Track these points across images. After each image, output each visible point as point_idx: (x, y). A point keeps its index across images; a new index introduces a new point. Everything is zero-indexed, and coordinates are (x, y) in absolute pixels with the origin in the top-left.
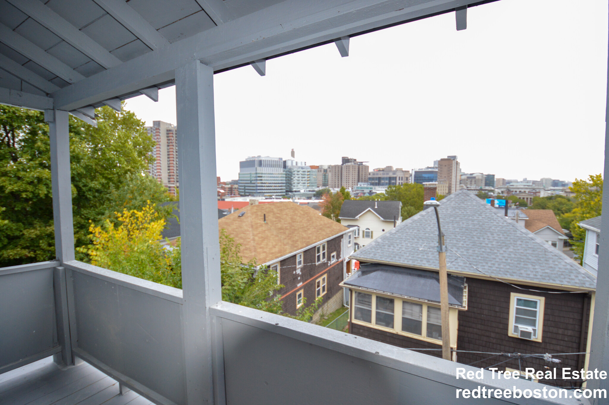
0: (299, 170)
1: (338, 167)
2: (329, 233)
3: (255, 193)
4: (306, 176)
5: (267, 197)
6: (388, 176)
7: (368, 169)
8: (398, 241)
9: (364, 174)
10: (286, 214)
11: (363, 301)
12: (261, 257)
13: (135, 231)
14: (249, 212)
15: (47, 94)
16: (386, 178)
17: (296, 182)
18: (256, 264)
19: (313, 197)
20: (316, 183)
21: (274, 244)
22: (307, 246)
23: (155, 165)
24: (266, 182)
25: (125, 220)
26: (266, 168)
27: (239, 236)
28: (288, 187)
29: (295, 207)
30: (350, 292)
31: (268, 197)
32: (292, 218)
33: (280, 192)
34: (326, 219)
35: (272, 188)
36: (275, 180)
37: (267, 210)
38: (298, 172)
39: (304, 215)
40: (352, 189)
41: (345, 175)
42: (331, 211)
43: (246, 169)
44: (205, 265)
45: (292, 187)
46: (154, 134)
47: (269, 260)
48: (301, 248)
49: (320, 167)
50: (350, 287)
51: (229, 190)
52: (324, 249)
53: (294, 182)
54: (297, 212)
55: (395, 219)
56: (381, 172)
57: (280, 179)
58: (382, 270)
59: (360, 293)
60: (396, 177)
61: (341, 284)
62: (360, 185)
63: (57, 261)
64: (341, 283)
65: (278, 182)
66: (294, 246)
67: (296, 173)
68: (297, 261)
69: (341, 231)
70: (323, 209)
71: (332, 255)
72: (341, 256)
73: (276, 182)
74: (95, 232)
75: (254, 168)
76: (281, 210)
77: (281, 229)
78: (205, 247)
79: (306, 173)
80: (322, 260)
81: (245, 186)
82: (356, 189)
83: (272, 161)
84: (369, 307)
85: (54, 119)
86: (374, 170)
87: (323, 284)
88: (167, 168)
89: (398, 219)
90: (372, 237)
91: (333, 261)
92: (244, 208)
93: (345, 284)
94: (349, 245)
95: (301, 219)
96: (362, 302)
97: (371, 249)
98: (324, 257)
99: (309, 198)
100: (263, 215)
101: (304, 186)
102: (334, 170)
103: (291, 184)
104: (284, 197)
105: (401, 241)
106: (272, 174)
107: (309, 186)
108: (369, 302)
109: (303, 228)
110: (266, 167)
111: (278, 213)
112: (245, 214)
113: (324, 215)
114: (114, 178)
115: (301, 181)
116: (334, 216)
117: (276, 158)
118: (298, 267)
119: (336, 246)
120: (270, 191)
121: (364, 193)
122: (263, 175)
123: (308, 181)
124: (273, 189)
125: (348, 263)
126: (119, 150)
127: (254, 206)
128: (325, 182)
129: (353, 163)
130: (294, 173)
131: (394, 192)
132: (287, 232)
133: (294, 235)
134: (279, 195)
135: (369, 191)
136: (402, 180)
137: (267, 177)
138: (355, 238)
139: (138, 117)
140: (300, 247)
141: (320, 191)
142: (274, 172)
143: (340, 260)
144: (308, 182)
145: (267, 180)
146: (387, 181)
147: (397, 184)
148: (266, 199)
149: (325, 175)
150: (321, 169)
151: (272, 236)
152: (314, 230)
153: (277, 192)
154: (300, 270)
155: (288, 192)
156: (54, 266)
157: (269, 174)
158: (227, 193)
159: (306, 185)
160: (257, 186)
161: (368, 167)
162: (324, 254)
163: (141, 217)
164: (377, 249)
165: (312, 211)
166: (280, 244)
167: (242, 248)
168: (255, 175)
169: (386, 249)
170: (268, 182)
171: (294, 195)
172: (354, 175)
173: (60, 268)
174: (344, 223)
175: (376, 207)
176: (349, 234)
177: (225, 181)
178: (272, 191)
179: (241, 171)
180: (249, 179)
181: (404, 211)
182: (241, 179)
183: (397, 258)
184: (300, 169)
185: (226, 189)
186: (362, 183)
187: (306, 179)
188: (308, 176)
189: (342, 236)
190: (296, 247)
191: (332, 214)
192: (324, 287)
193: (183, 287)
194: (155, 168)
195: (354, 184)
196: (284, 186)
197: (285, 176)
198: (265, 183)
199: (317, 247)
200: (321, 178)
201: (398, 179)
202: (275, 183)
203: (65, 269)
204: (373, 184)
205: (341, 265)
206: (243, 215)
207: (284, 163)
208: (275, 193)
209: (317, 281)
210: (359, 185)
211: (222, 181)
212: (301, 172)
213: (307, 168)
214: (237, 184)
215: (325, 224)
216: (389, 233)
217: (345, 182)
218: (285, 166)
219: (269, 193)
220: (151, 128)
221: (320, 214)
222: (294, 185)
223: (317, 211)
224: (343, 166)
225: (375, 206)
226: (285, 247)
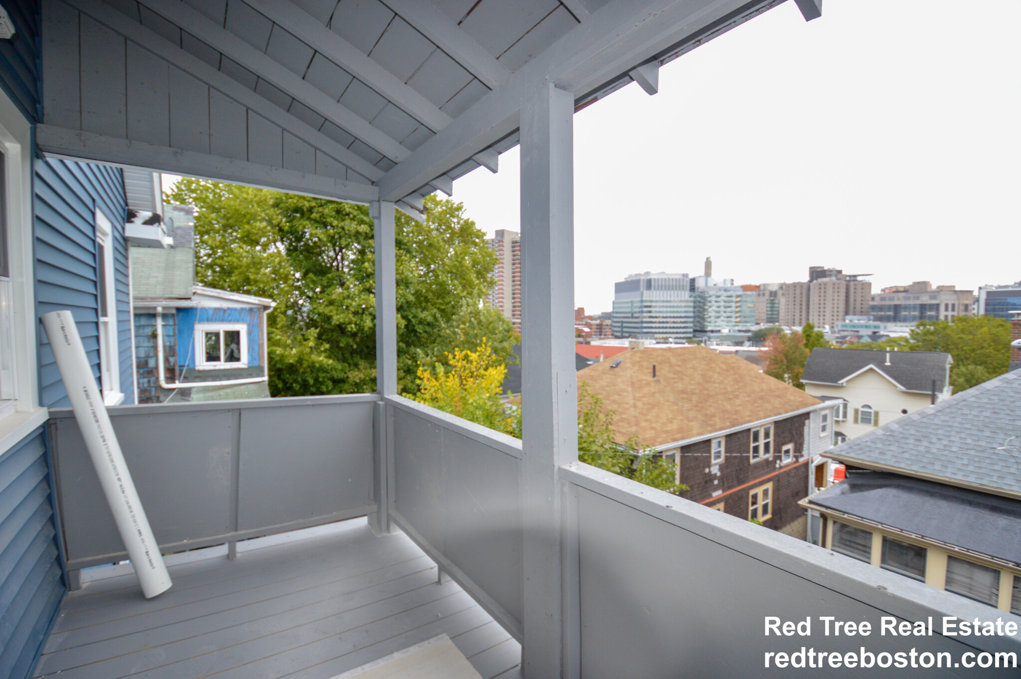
0: (719, 293)
1: (802, 286)
2: (778, 406)
3: (638, 333)
4: (733, 305)
5: (658, 341)
6: (919, 302)
7: (870, 289)
8: (940, 432)
9: (859, 299)
10: (694, 368)
11: (850, 541)
12: (647, 436)
13: (468, 379)
14: (628, 360)
15: (373, 183)
16: (914, 307)
17: (713, 314)
18: (637, 446)
19: (746, 342)
20: (753, 316)
21: (670, 416)
22: (734, 426)
23: (497, 292)
24: (657, 315)
25: (456, 363)
26: (658, 292)
27: (612, 398)
28: (698, 324)
29: (712, 357)
30: (821, 520)
31: (662, 341)
32: (703, 376)
33: (684, 333)
34: (772, 381)
35: (668, 325)
36: (674, 312)
37: (659, 359)
38: (719, 297)
39: (727, 370)
40: (833, 327)
41: (817, 301)
42: (784, 367)
43: (625, 294)
44: (554, 400)
45: (706, 324)
46: (497, 249)
47: (661, 443)
48: (721, 429)
49: (762, 288)
50: (823, 509)
51: (597, 329)
52: (767, 435)
53: (710, 314)
54: (713, 365)
55: (934, 390)
56: (901, 295)
57: (683, 309)
58: (898, 487)
59: (844, 526)
60: (938, 306)
61: (803, 502)
62: (851, 321)
63: (378, 393)
64: (803, 500)
65: (679, 315)
66: (707, 424)
67: (713, 299)
68: (713, 451)
69: (806, 405)
70: (767, 363)
71: (785, 448)
72: (805, 452)
73: (676, 315)
74: (424, 378)
75: (638, 293)
76: (684, 361)
77: (683, 392)
78: (554, 371)
79: (734, 299)
80: (762, 456)
81: (622, 322)
82: (840, 328)
83: (669, 279)
84: (865, 557)
85: (380, 213)
86: (883, 290)
87: (764, 500)
88: (511, 296)
89: (941, 391)
90: (876, 423)
91: (787, 461)
92: (619, 354)
93: (811, 502)
94: (823, 434)
95: (721, 378)
96: (848, 543)
97: (874, 442)
98: (767, 449)
99: (739, 343)
100: (652, 367)
101: (728, 322)
102: (791, 292)
103: (704, 319)
104: (689, 340)
105: (950, 431)
106: (670, 301)
107: (739, 322)
108: (865, 546)
109: (725, 393)
110: (658, 289)
111: (678, 366)
112: (621, 364)
113: (768, 372)
114: (447, 308)
115: (722, 313)
116: (789, 378)
117: (678, 274)
118: (713, 462)
119: (794, 432)
120: (664, 330)
121: (860, 337)
122: (654, 304)
123: (737, 312)
124: (670, 328)
125: (820, 469)
126: (454, 271)
127: (637, 352)
128: (772, 314)
129: (834, 278)
130: (709, 299)
131: (932, 334)
132: (695, 398)
133: (708, 404)
134: (680, 338)
135: (870, 333)
136: (953, 310)
137: (660, 307)
138: (837, 422)
139: (478, 226)
140: (718, 427)
141: (761, 330)
142: (672, 299)
143: (801, 460)
144: (737, 315)
145: (660, 312)
146: (917, 313)
147: (942, 317)
148: (658, 343)
149: (772, 303)
150: (764, 290)
151: (667, 403)
152: (747, 399)
153: (677, 333)
154: (717, 467)
155: (699, 331)
156: (374, 400)
157: (663, 301)
158: (593, 333)
159: (733, 319)
160: (642, 322)
161: (870, 284)
162: (767, 445)
163: (476, 361)
164: (887, 443)
165: (744, 364)
166: (681, 418)
167: (616, 418)
168: (639, 304)
169: (911, 446)
170: (661, 315)
171: (709, 338)
172: (836, 302)
173: (380, 403)
174: (810, 392)
175: (888, 364)
176: (823, 413)
177: (592, 314)
178: (668, 330)
179: (616, 297)
180: (629, 310)
181: (957, 374)
182: (616, 310)
183: (937, 466)
184: (722, 293)
185: (593, 327)
186: (856, 317)
187: (733, 309)
188: (738, 304)
189: (807, 415)
190: (711, 425)
191: (785, 373)
192: (765, 507)
193: (523, 437)
194: (496, 296)
195: (835, 318)
196: (690, 322)
197: (692, 304)
198: (656, 317)
199: (753, 430)
200: (763, 308)
201: (942, 308)
202: (674, 317)
203: (386, 404)
204: (881, 319)
205: (803, 469)
206: (617, 365)
207: (691, 283)
208: (673, 333)
209: (752, 492)
210: (847, 321)
211: (587, 314)
212: (723, 298)
213: (735, 291)
214: (609, 319)
215: (771, 390)
216: (919, 414)
217: (816, 314)
218: (693, 288)
219: (663, 333)
220: (493, 240)
221: (761, 371)
222: (709, 320)
223: (754, 366)
224: (812, 284)
225: (886, 362)
226: (691, 424)
